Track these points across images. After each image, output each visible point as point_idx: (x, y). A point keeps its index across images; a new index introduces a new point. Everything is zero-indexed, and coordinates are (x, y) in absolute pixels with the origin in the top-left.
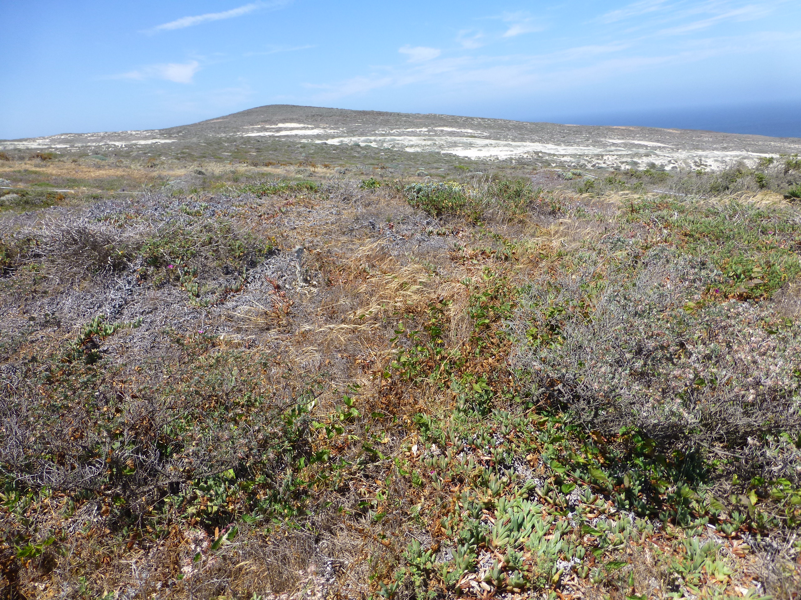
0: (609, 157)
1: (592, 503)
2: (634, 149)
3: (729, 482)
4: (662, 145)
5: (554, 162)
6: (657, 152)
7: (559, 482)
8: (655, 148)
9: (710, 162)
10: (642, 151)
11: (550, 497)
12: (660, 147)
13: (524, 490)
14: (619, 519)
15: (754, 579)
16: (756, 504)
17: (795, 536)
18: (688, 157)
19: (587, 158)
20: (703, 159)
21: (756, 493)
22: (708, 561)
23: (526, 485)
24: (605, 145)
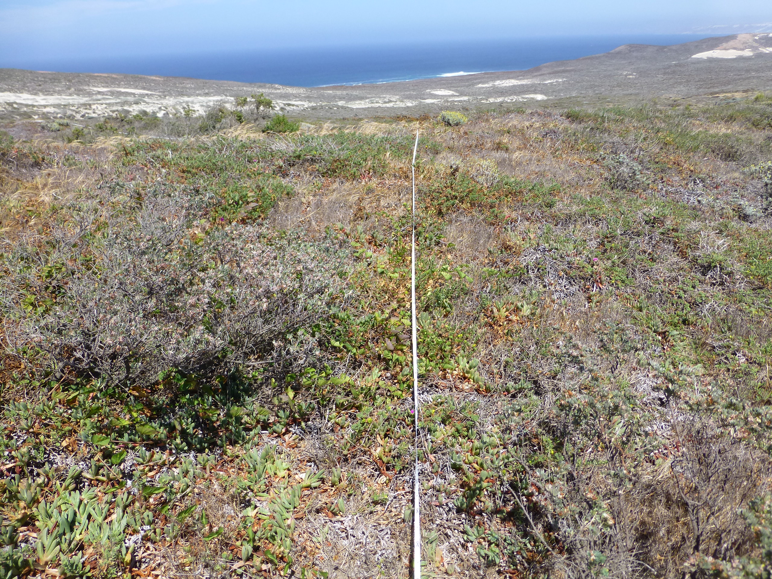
0: (98, 106)
1: (150, 461)
2: (122, 97)
3: (269, 387)
4: (149, 92)
5: (35, 113)
6: (146, 99)
7: (107, 455)
8: (143, 96)
9: (197, 107)
10: (130, 99)
11: (103, 475)
12: (147, 94)
13: (68, 482)
14: (181, 463)
15: (308, 461)
16: (295, 397)
17: (328, 411)
18: (176, 104)
19: (73, 108)
20: (190, 104)
21: (292, 388)
22: (269, 465)
23: (70, 474)
24: (90, 94)
